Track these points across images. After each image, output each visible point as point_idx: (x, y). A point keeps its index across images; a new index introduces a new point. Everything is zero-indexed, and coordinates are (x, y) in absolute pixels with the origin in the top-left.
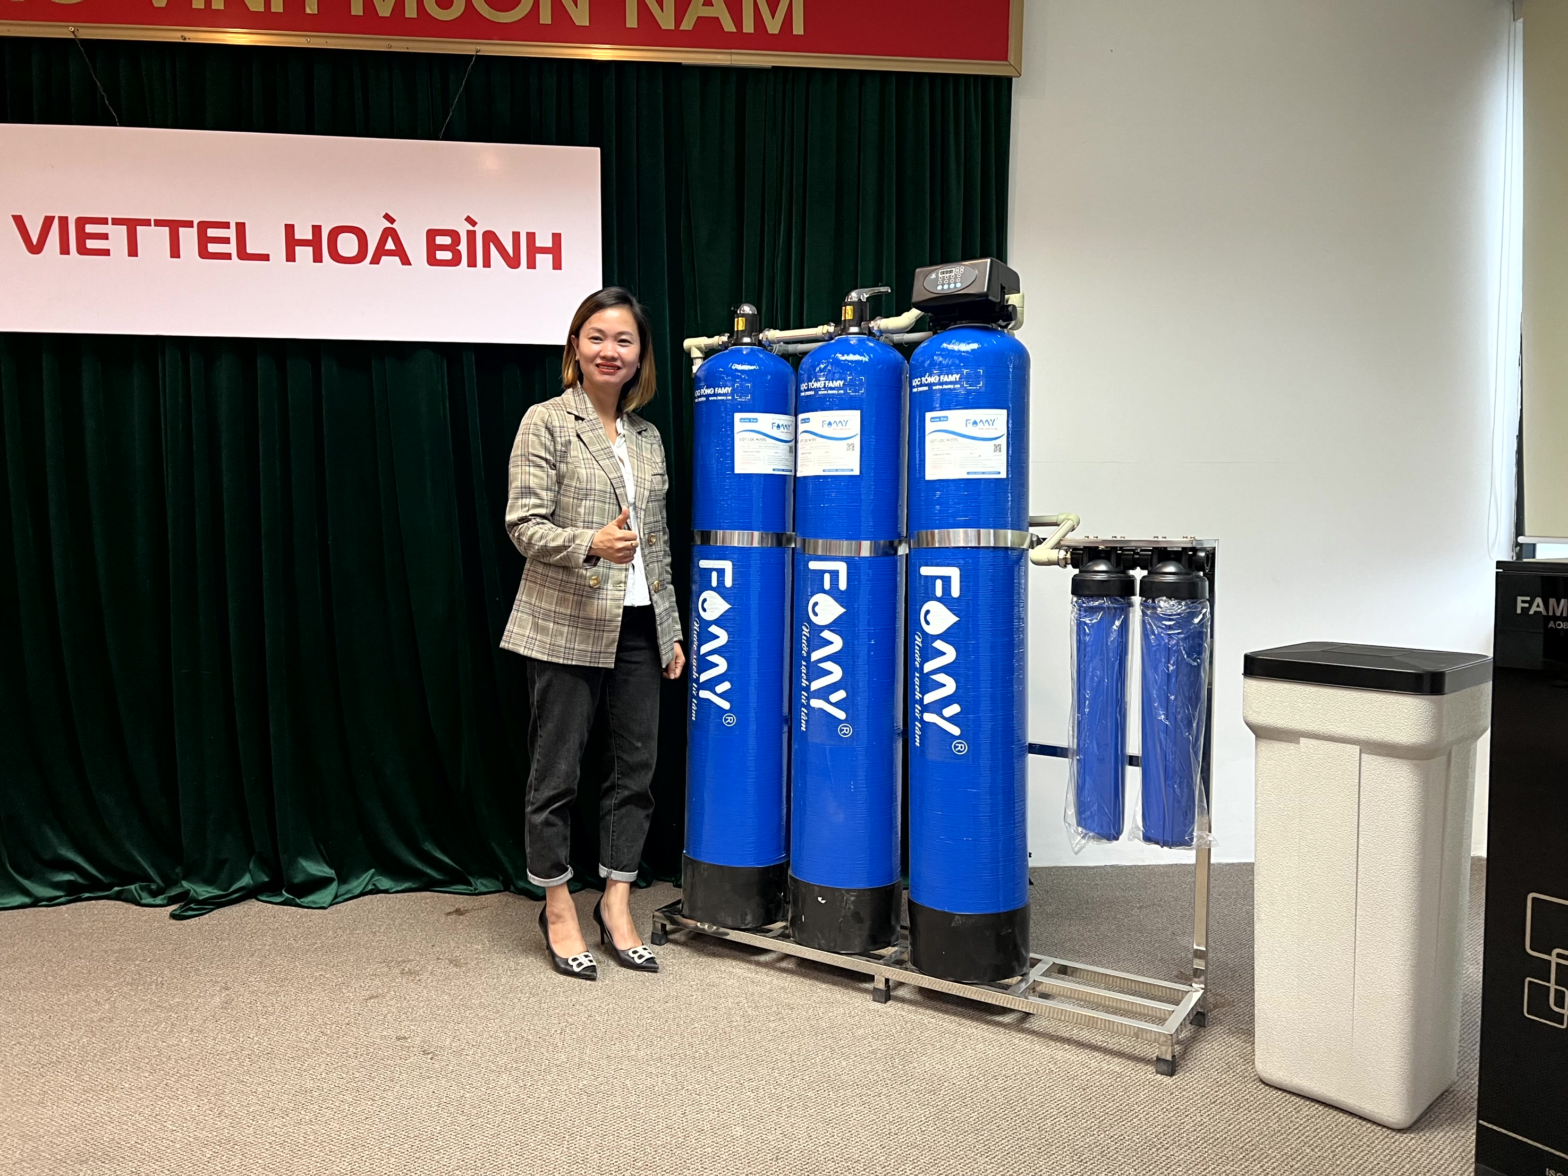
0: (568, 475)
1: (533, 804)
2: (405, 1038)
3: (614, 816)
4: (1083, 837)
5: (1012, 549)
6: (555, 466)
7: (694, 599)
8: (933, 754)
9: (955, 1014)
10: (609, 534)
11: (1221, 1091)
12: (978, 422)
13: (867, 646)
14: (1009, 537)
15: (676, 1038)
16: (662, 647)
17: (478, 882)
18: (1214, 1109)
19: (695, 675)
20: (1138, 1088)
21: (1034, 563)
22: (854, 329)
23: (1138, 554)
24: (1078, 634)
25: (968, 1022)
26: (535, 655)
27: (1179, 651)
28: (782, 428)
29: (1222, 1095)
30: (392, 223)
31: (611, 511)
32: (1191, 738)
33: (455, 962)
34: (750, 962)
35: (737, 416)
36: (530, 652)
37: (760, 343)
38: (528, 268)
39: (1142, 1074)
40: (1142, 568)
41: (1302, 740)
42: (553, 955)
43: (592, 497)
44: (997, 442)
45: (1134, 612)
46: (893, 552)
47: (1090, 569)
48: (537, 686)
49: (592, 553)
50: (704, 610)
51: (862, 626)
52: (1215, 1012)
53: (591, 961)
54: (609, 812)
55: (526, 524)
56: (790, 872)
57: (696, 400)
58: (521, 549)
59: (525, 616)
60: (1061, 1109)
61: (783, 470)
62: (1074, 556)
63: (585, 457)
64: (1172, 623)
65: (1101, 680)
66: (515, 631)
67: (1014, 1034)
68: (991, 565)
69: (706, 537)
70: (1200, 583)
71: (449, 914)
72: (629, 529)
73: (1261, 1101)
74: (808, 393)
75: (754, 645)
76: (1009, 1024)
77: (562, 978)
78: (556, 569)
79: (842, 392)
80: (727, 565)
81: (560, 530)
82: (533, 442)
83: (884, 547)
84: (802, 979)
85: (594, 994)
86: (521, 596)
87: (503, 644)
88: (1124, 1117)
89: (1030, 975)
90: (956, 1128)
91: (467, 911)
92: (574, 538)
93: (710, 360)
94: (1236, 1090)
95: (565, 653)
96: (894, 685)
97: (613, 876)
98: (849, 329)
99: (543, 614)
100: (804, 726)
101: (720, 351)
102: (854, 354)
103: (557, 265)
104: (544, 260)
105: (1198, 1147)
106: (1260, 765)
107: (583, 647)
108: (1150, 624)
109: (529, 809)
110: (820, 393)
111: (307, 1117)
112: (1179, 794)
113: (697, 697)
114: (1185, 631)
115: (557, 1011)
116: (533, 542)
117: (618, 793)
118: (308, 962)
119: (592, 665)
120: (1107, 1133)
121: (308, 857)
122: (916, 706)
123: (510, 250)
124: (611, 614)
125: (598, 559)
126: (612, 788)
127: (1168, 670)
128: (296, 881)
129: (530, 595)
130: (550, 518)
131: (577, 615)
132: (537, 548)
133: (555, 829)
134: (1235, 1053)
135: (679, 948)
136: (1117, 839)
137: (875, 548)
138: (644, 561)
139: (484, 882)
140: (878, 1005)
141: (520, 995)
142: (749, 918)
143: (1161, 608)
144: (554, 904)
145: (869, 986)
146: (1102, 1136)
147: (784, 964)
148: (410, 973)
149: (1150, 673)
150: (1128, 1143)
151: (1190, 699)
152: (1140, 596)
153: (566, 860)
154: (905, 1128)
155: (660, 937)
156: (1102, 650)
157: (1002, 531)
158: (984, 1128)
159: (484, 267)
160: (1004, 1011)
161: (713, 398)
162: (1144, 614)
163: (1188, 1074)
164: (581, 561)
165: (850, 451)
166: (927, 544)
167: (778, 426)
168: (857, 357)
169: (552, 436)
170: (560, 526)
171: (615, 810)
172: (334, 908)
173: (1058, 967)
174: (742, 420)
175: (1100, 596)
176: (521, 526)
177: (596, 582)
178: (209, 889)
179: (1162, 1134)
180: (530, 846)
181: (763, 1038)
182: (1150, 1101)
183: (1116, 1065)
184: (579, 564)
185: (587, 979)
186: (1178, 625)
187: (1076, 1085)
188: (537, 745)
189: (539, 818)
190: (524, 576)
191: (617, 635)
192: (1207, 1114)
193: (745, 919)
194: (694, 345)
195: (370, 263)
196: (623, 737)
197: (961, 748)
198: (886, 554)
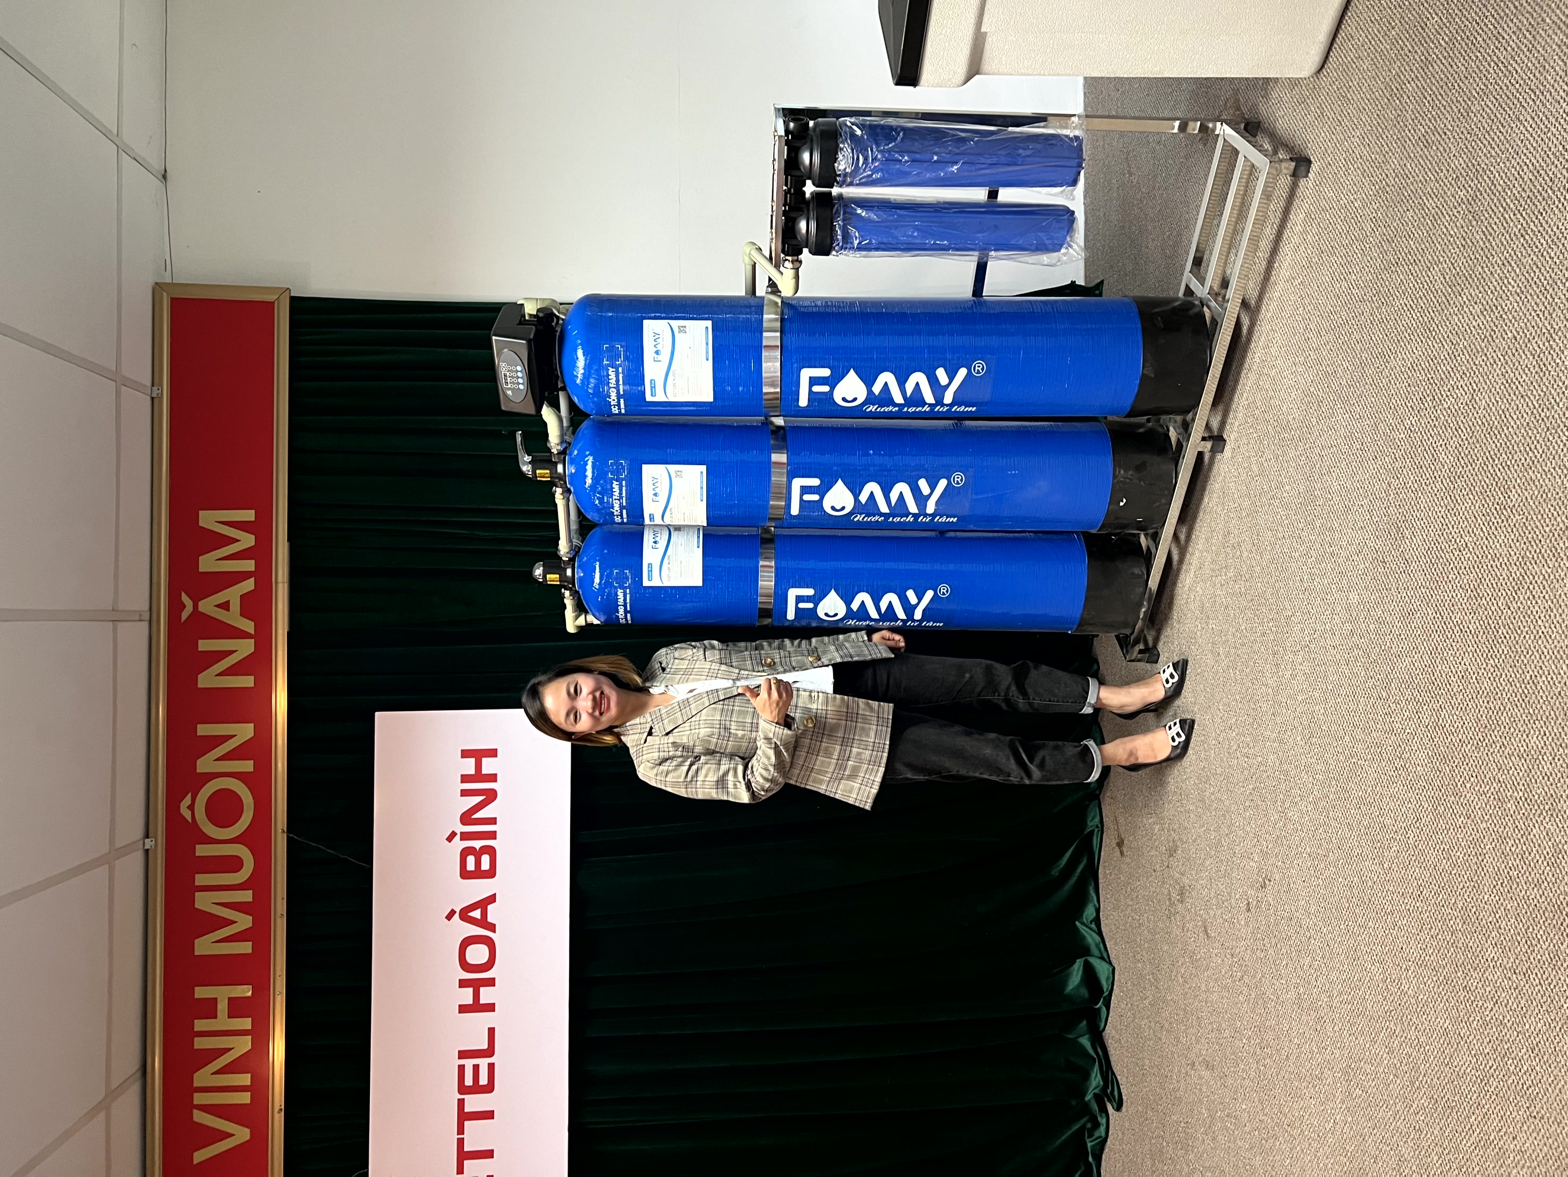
0: (706, 745)
1: (1022, 778)
2: (1248, 904)
3: (1034, 699)
4: (1071, 246)
5: (782, 314)
6: (696, 757)
7: (826, 624)
8: (986, 394)
9: (1239, 373)
10: (764, 705)
11: (1328, 114)
12: (656, 349)
13: (875, 457)
14: (770, 317)
15: (1256, 648)
16: (874, 656)
17: (1090, 824)
18: (1347, 123)
19: (899, 623)
20: (1322, 197)
21: (796, 293)
22: (560, 468)
23: (789, 190)
24: (869, 250)
25: (1248, 360)
26: (879, 779)
27: (889, 151)
28: (657, 539)
29: (1332, 113)
30: (455, 912)
31: (742, 705)
32: (976, 139)
33: (1172, 852)
34: (1179, 570)
35: (646, 583)
36: (876, 783)
37: (572, 560)
38: (496, 781)
39: (1308, 193)
40: (804, 185)
41: (983, 30)
42: (1168, 759)
43: (728, 723)
44: (676, 330)
45: (849, 193)
46: (782, 431)
47: (804, 238)
48: (909, 776)
49: (782, 721)
50: (836, 615)
51: (854, 460)
52: (1245, 110)
53: (1175, 724)
54: (1031, 704)
55: (753, 784)
56: (1094, 531)
57: (630, 622)
58: (777, 789)
59: (841, 786)
60: (1342, 277)
61: (698, 537)
62: (790, 252)
63: (688, 728)
64: (861, 157)
65: (917, 228)
66: (855, 796)
67: (1261, 316)
68: (798, 335)
69: (764, 613)
70: (821, 128)
71: (1122, 853)
72: (759, 686)
73: (1339, 73)
74: (625, 515)
75: (870, 565)
76: (1251, 320)
77: (1190, 751)
78: (796, 756)
79: (624, 482)
80: (793, 593)
81: (758, 752)
82: (673, 778)
83: (776, 439)
84: (1198, 521)
85: (1208, 723)
86: (822, 789)
87: (868, 807)
88: (1353, 214)
89: (1203, 296)
90: (1358, 384)
91: (1119, 836)
92: (768, 739)
93: (589, 606)
94: (1328, 98)
95: (878, 751)
96: (913, 430)
97: (1093, 702)
98: (560, 474)
99: (840, 770)
100: (952, 519)
101: (579, 598)
102: (586, 470)
103: (493, 753)
104: (488, 765)
105: (1387, 144)
106: (1006, 71)
107: (872, 734)
108: (860, 179)
109: (1027, 782)
110: (624, 504)
111: (1325, 1000)
112: (1031, 152)
113: (921, 621)
114: (870, 144)
115: (1225, 759)
116: (770, 778)
117: (1013, 696)
118: (1169, 988)
119: (890, 725)
120: (1369, 234)
121: (1064, 983)
122: (936, 410)
123: (478, 799)
124: (840, 707)
125: (787, 716)
126: (1007, 701)
127: (908, 161)
128: (1087, 995)
129: (821, 782)
130: (747, 760)
131: (841, 739)
132: (776, 774)
133: (1047, 758)
134: (1288, 95)
135: (1162, 637)
136: (1073, 212)
137: (778, 449)
138: (790, 671)
139: (1090, 818)
140: (1228, 448)
141: (1207, 793)
142: (1137, 571)
143: (845, 169)
144: (1119, 758)
145: (1207, 457)
146: (1371, 239)
147: (1182, 537)
148: (1182, 894)
149: (910, 180)
150: (1379, 214)
151: (937, 139)
152: (832, 188)
153: (1076, 747)
154: (1356, 434)
155: (1151, 654)
156: (886, 227)
157: (765, 325)
158: (1359, 356)
159: (496, 824)
160: (1238, 325)
161: (628, 607)
162: (851, 184)
163: (1309, 145)
164: (789, 732)
165: (683, 474)
166: (777, 399)
167: (655, 542)
168: (589, 467)
169: (667, 759)
170: (755, 753)
171: (1029, 699)
172: (1114, 961)
173: (1194, 267)
174: (650, 579)
175: (832, 228)
176: (755, 789)
177: (810, 721)
178: (1094, 1075)
179: (1372, 179)
180: (1063, 780)
181: (1259, 564)
182: (1337, 187)
183: (1297, 217)
184: (793, 735)
185: (1193, 728)
186: (863, 151)
187: (1317, 260)
188: (967, 774)
189: (1036, 773)
190: (803, 786)
191: (861, 702)
192: (1352, 131)
193: (1138, 575)
194: (573, 621)
195: (495, 932)
196: (960, 691)
197: (979, 367)
198: (784, 438)
